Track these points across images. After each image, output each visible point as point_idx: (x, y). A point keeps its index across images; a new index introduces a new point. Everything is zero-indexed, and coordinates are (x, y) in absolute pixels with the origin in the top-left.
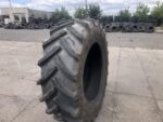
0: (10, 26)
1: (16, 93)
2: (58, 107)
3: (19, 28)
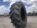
0: (5, 16)
2: (16, 23)
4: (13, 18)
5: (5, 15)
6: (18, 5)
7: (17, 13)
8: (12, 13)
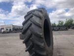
1: (7, 53)
3: (8, 33)
4: (31, 43)
5: (2, 31)
6: (40, 18)
7: (38, 33)
8: (29, 32)
